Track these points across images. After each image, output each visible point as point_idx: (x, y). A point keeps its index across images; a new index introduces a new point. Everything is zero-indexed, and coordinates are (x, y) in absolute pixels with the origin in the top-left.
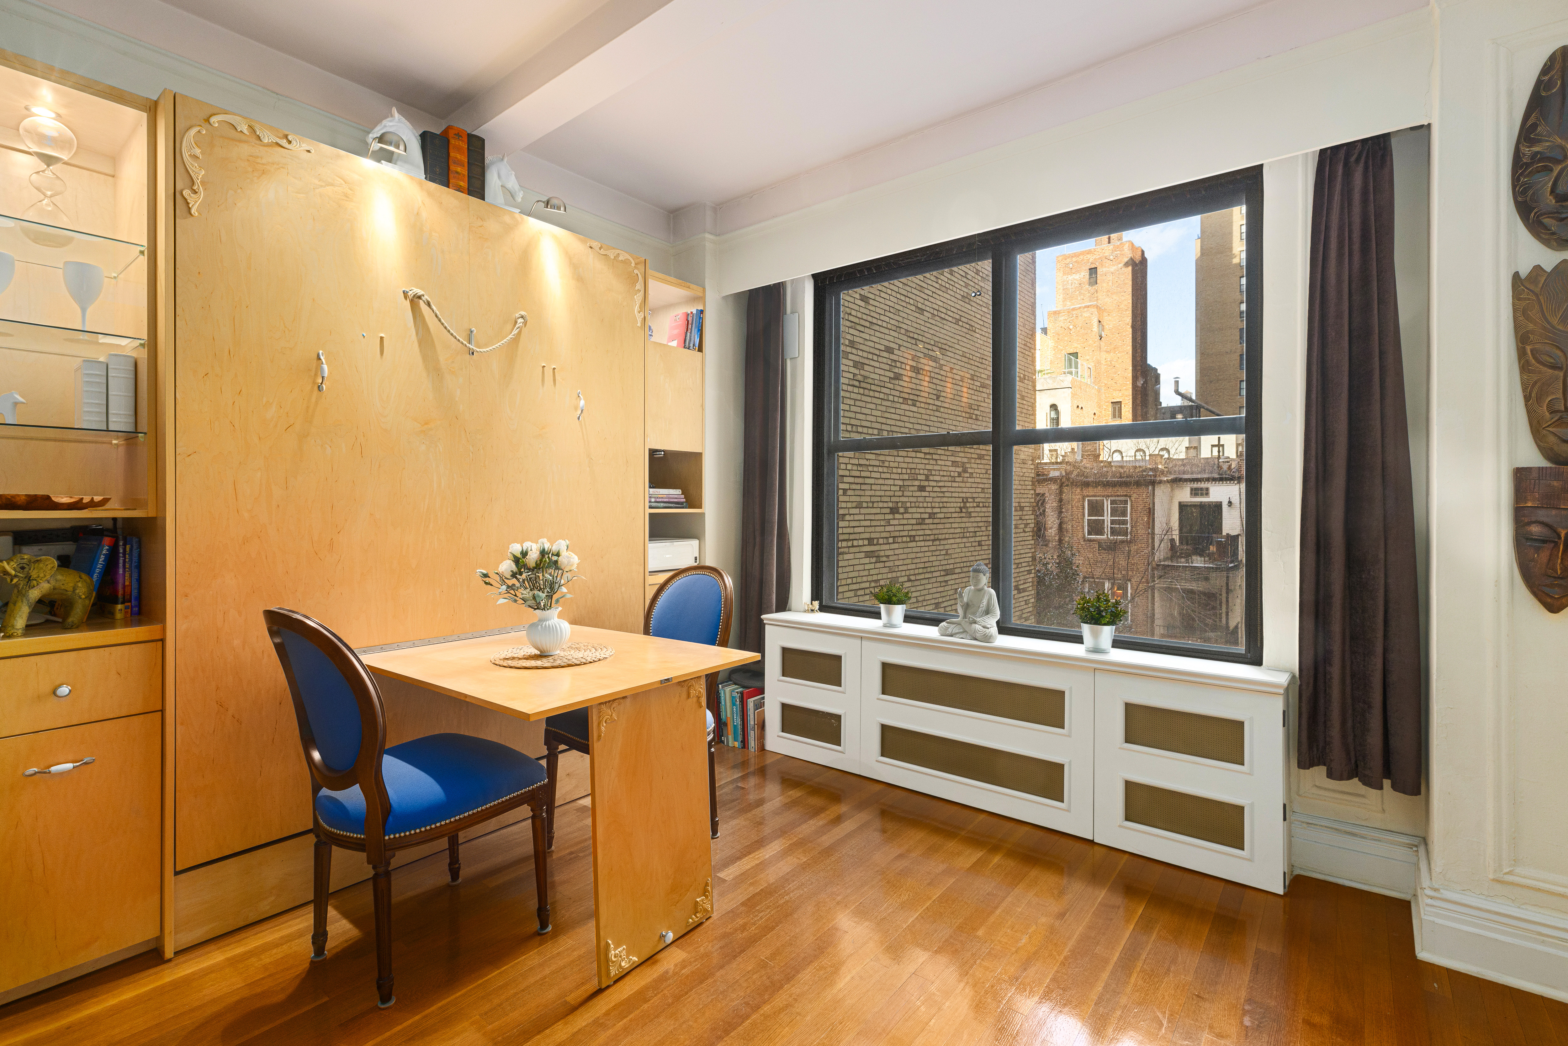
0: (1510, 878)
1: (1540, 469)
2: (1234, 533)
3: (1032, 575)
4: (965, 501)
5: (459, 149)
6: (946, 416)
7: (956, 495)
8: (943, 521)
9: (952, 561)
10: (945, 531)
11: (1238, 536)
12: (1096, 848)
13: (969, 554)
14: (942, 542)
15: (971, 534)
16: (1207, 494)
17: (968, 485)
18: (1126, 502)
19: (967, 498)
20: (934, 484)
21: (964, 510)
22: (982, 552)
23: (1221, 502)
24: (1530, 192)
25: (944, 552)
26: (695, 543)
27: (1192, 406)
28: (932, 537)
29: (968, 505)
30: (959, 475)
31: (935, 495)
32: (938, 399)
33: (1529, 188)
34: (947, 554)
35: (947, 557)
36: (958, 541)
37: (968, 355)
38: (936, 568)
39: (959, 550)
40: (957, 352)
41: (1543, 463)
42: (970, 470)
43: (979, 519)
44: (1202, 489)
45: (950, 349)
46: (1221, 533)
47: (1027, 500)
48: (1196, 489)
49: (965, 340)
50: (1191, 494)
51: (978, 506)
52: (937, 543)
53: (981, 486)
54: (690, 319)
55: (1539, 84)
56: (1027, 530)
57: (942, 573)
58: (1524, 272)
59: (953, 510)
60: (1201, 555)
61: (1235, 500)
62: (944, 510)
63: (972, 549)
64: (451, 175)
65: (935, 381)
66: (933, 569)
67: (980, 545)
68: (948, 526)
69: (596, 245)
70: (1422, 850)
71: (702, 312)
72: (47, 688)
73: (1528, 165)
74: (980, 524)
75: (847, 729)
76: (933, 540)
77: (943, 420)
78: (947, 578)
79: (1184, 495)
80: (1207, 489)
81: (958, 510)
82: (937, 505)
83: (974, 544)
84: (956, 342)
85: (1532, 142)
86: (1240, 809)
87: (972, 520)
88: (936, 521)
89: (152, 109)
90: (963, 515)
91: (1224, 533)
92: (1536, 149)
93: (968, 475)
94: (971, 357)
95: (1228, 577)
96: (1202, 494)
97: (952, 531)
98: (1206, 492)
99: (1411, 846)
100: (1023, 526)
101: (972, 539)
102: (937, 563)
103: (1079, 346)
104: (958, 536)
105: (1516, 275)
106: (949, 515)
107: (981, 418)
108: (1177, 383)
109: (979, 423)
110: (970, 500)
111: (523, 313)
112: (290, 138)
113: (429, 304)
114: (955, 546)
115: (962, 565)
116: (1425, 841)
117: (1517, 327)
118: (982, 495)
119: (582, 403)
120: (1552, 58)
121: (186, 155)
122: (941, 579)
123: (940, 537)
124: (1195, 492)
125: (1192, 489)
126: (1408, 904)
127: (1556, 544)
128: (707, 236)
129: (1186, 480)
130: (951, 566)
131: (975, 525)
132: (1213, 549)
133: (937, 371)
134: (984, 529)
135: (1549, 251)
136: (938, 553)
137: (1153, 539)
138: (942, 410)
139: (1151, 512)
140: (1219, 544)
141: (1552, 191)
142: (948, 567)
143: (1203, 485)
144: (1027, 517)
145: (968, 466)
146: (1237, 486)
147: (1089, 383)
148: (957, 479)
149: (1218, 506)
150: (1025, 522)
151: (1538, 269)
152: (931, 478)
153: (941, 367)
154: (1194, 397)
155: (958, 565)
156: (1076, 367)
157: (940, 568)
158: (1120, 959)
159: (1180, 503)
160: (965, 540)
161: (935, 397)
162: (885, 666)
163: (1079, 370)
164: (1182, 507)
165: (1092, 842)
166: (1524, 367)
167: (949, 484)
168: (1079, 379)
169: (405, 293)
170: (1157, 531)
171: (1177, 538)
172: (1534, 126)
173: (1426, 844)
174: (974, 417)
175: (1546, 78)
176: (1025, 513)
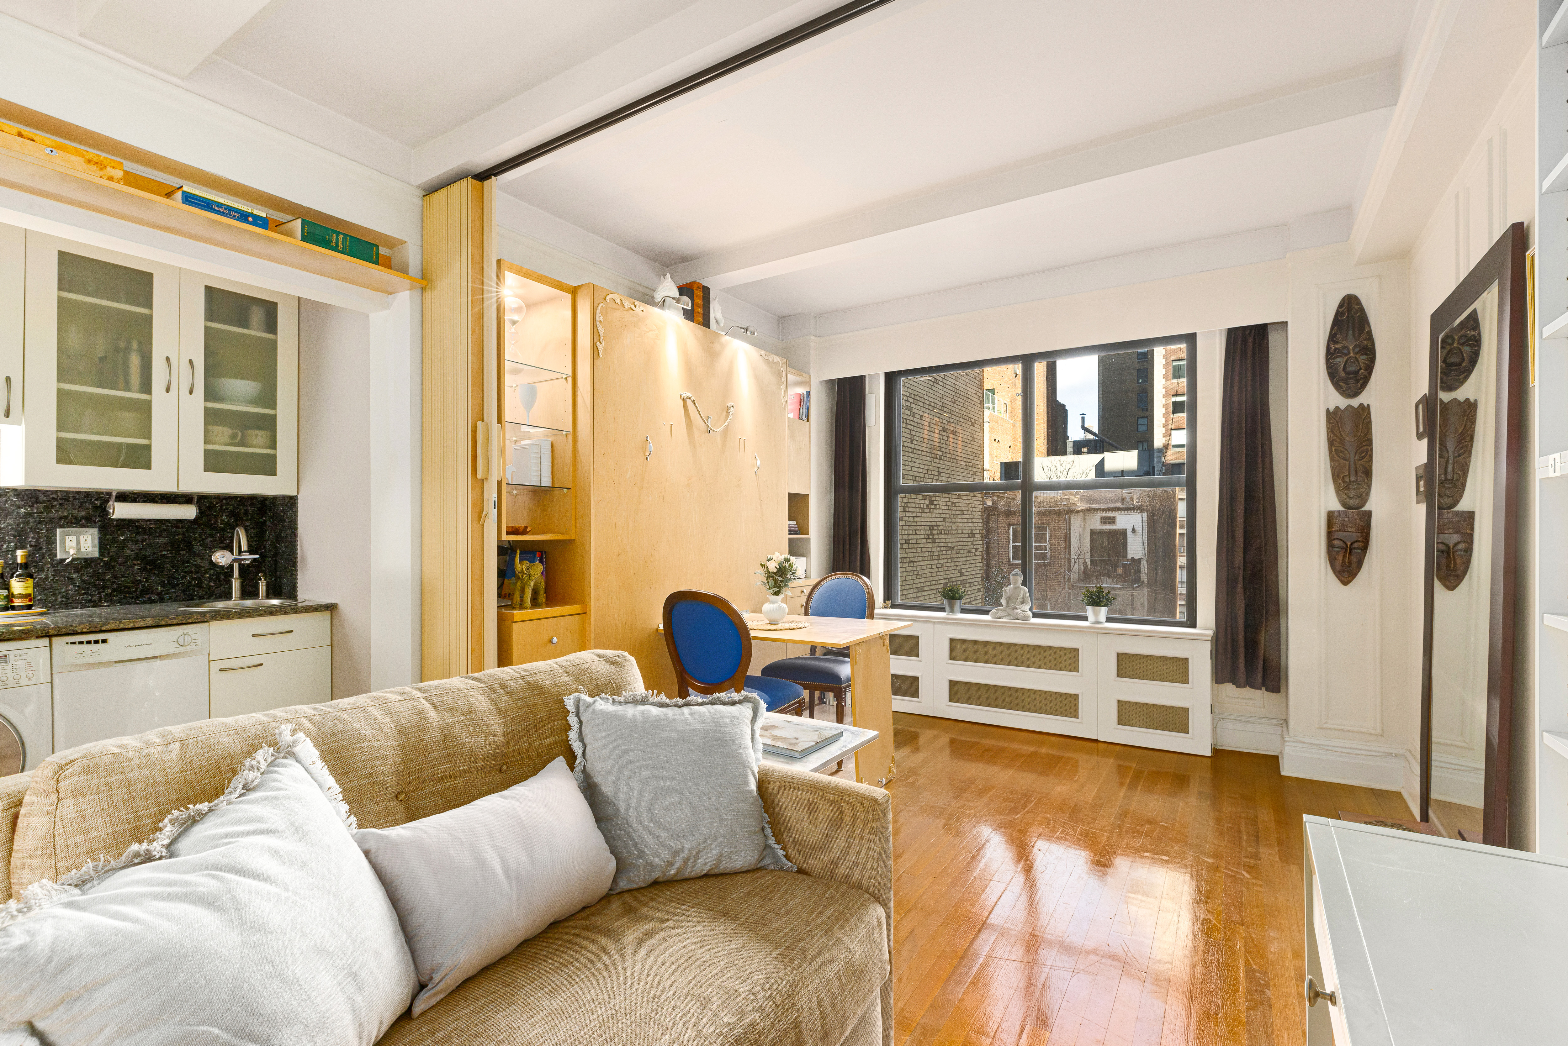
0: (1326, 726)
1: (1339, 512)
2: (1137, 557)
3: (981, 593)
4: (931, 528)
5: (699, 296)
6: (918, 457)
7: (924, 524)
8: (916, 546)
9: (921, 580)
10: (917, 555)
11: (1140, 560)
12: (1100, 744)
13: (934, 574)
14: (916, 564)
15: (936, 557)
16: (1114, 522)
17: (934, 515)
18: (1045, 529)
19: (932, 526)
20: (909, 514)
21: (931, 537)
22: (943, 573)
23: (1126, 530)
24: (1334, 368)
25: (916, 573)
26: (804, 559)
27: (1095, 440)
28: (908, 560)
29: (934, 532)
30: (927, 505)
31: (910, 524)
32: (912, 442)
33: (1333, 366)
34: (918, 574)
35: (918, 577)
36: (927, 563)
37: (933, 405)
38: (911, 586)
39: (927, 571)
40: (926, 401)
41: (1342, 509)
42: (935, 503)
43: (941, 545)
44: (1110, 518)
45: (921, 399)
46: (1126, 557)
47: (978, 528)
48: (1105, 518)
49: (931, 391)
50: (1101, 522)
51: (941, 533)
52: (912, 564)
53: (943, 516)
54: (802, 398)
55: (1337, 312)
56: (977, 554)
57: (916, 590)
58: (1332, 409)
59: (922, 537)
60: (1109, 577)
61: (1139, 528)
62: (916, 537)
63: (936, 570)
64: (695, 315)
65: (910, 427)
66: (908, 587)
67: (942, 567)
68: (919, 550)
69: (763, 353)
70: (1284, 724)
71: (809, 393)
72: (547, 639)
73: (1333, 354)
74: (943, 549)
75: (923, 687)
76: (909, 562)
77: (915, 460)
78: (919, 594)
79: (1095, 523)
80: (1114, 518)
81: (926, 536)
82: (911, 532)
83: (938, 566)
84: (925, 393)
85: (1335, 343)
86: (1186, 710)
87: (936, 545)
88: (910, 546)
89: (574, 291)
90: (930, 541)
91: (1129, 557)
92: (1336, 346)
93: (933, 507)
94: (935, 406)
95: (1133, 595)
96: (1110, 523)
97: (922, 554)
98: (1113, 520)
99: (1278, 725)
100: (974, 550)
101: (936, 562)
102: (912, 582)
103: (995, 382)
104: (926, 558)
105: (1328, 410)
106: (919, 541)
107: (942, 458)
108: (1083, 419)
109: (941, 462)
110: (935, 528)
111: (732, 404)
112: (636, 304)
113: (694, 402)
114: (924, 567)
115: (929, 583)
116: (1286, 721)
117: (1329, 437)
118: (944, 524)
119: (759, 463)
120: (1344, 298)
121: (598, 322)
122: (914, 595)
123: (914, 559)
124: (1104, 521)
125: (1101, 518)
126: (1277, 757)
127: (1346, 550)
128: (812, 338)
129: (1098, 509)
130: (922, 585)
131: (939, 549)
132: (1120, 571)
133: (911, 418)
134: (944, 553)
135: (1343, 398)
136: (912, 573)
137: (1069, 562)
138: (915, 451)
139: (1067, 538)
140: (1125, 566)
141: (1344, 369)
142: (919, 585)
143: (1110, 514)
144: (977, 543)
145: (934, 499)
146: (1140, 515)
147: (1005, 418)
148: (926, 511)
149: (1124, 533)
150: (975, 547)
151: (1337, 408)
152: (907, 509)
153: (914, 415)
154: (1097, 432)
155: (927, 584)
156: (993, 403)
157: (914, 586)
158: (1130, 782)
159: (1091, 530)
160: (931, 562)
161: (909, 441)
162: (952, 641)
163: (996, 406)
164: (1093, 533)
165: (1096, 741)
166: (1332, 459)
167: (919, 515)
168: (996, 413)
169: (681, 395)
170: (1072, 556)
171: (1088, 561)
172: (1335, 334)
173: (1287, 724)
174: (938, 457)
175: (1340, 310)
176: (976, 539)
